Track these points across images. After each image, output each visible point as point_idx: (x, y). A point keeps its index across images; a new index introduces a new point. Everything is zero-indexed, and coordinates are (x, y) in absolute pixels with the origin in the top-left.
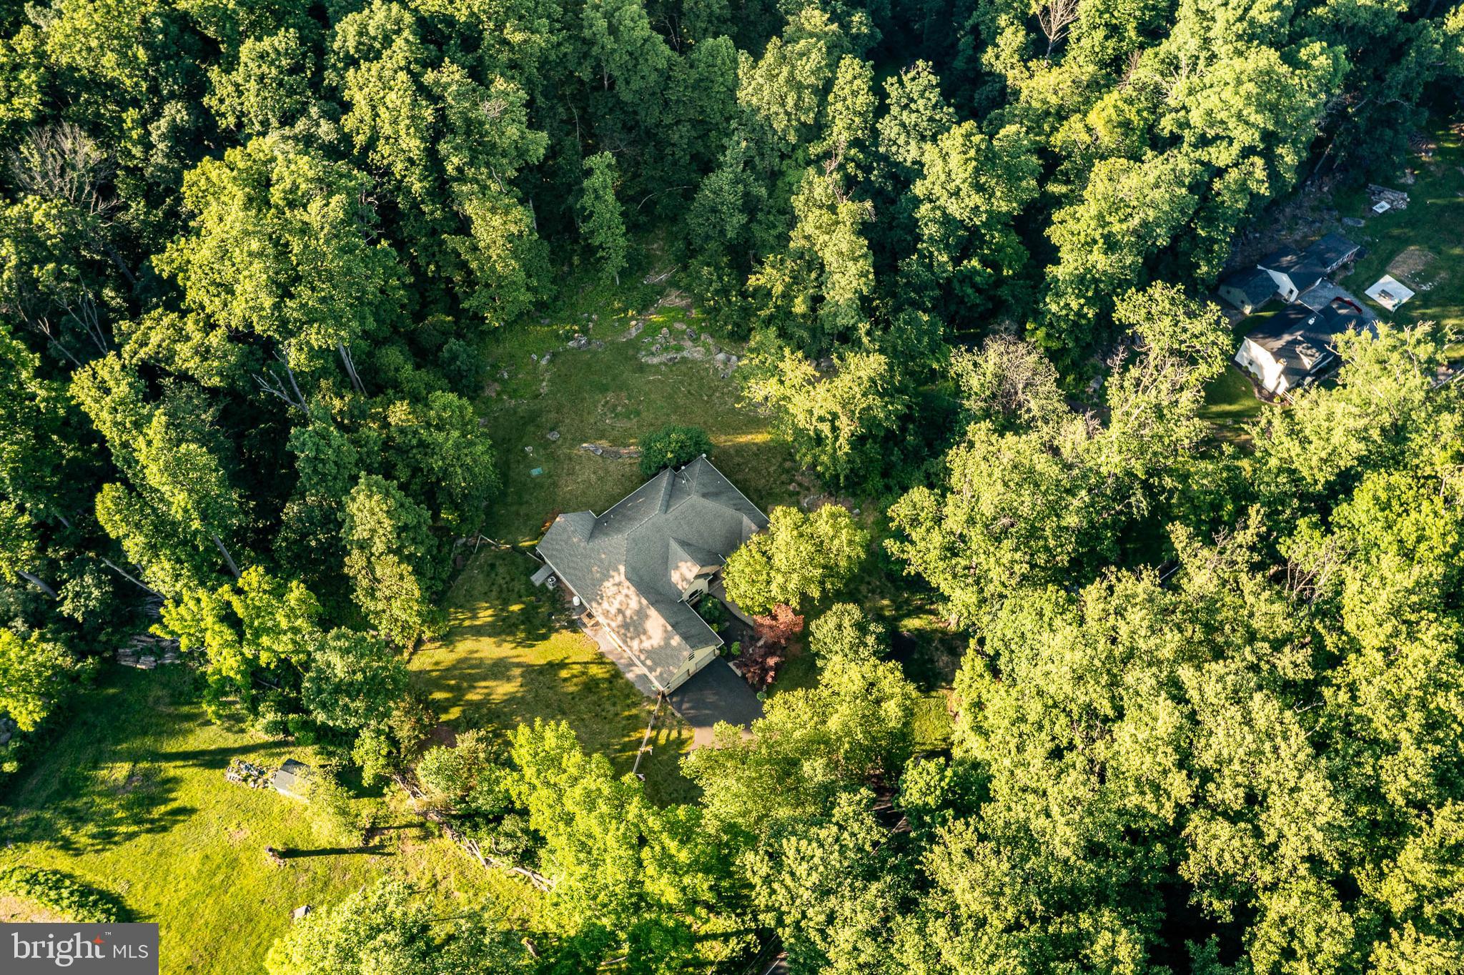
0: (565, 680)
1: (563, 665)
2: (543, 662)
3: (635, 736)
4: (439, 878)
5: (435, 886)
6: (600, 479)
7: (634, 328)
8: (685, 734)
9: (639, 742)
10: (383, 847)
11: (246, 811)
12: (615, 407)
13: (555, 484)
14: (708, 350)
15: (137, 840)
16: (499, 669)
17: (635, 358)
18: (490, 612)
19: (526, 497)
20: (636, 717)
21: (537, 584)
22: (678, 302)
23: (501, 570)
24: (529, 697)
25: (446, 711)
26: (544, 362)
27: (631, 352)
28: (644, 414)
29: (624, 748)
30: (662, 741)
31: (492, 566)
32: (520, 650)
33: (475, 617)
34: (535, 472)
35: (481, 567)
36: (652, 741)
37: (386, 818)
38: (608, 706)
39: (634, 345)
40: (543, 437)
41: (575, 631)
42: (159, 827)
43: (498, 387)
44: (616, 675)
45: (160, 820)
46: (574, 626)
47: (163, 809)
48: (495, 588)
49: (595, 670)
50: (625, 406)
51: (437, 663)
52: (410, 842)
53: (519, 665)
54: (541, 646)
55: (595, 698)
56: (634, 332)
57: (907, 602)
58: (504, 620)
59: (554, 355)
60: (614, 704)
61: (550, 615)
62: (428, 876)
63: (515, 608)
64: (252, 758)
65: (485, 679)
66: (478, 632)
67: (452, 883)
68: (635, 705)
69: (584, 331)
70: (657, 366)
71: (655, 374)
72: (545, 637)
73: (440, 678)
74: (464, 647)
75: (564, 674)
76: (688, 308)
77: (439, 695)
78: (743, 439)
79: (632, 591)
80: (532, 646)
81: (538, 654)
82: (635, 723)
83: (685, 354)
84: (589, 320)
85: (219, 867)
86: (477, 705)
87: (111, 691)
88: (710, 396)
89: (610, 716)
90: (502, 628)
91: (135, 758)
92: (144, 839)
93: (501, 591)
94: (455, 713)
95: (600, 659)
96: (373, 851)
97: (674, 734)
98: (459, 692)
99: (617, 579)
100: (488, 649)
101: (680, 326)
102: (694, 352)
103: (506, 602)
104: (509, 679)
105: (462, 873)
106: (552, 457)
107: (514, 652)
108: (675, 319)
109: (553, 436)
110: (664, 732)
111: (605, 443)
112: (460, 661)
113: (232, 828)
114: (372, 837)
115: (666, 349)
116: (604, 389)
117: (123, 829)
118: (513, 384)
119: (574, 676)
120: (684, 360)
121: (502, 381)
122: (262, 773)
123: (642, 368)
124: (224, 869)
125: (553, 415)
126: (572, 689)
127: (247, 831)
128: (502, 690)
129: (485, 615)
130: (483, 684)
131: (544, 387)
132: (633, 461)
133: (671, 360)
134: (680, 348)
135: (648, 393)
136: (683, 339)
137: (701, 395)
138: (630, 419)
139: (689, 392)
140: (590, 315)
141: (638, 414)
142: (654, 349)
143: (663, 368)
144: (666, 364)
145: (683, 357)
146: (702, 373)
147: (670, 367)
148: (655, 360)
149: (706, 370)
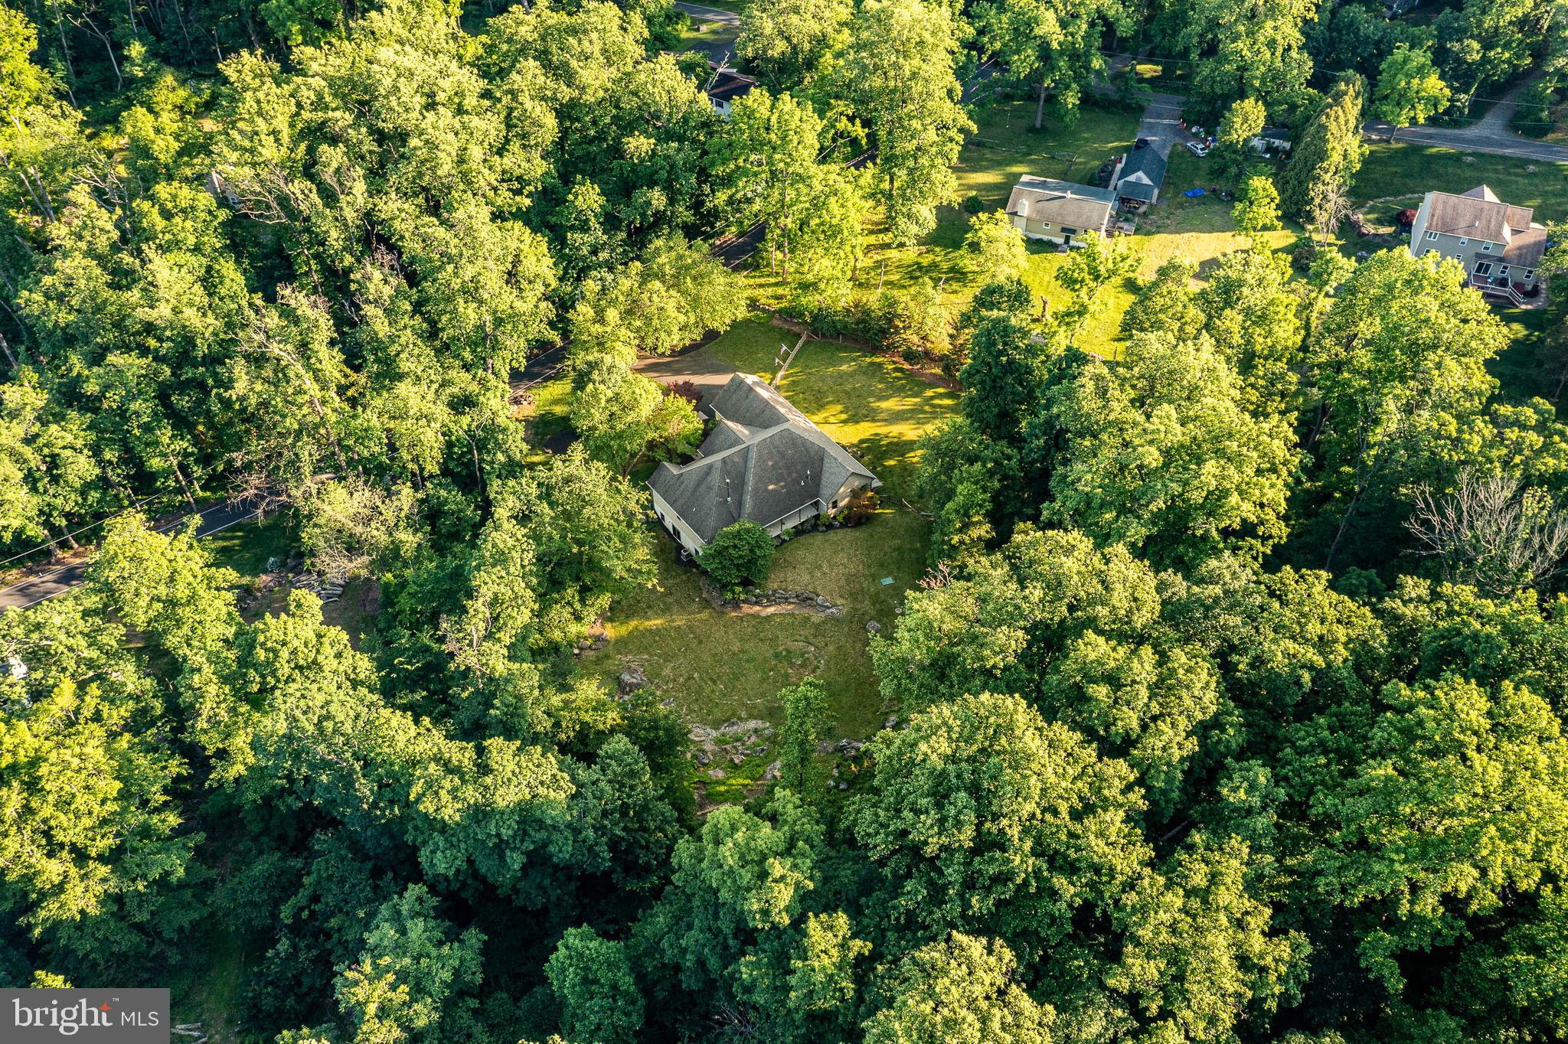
6: (818, 567)
13: (868, 566)
16: (897, 417)
17: (778, 728)
18: (912, 460)
28: (769, 654)
32: (883, 431)
54: (866, 435)
58: (898, 454)
65: (903, 410)
83: (714, 734)
88: (690, 678)
90: (901, 447)
100: (909, 431)
103: (900, 467)
104: (885, 412)
115: (738, 738)
120: (717, 724)
123: (769, 714)
128: (891, 405)
129: (914, 458)
132: (784, 585)
133: (733, 724)
134: (718, 742)
135: (763, 680)
136: (714, 755)
137: (701, 678)
138: (786, 650)
139: (714, 682)
140: (837, 787)
141: (777, 656)
142: (753, 739)
143: (743, 715)
144: (740, 719)
145: (717, 729)
146: (695, 707)
147: (734, 715)
148: (754, 724)
149: (690, 712)
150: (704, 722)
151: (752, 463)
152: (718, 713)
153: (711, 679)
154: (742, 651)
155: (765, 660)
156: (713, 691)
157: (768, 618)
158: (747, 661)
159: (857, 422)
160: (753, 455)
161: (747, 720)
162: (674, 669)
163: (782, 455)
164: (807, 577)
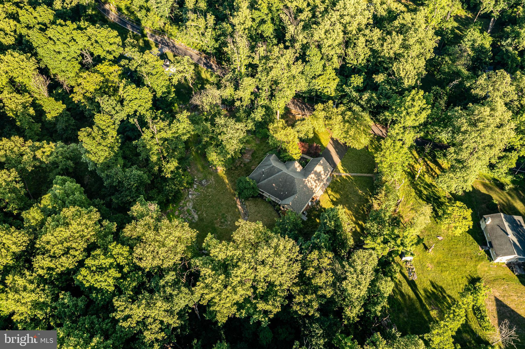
3: (345, 178)
6: (259, 213)
11: (423, 267)
12: (221, 222)
14: (187, 202)
15: (451, 295)
21: (307, 218)
28: (223, 212)
41: (319, 201)
42: (442, 290)
50: (221, 219)
52: (405, 220)
61: (316, 210)
62: (412, 212)
63: (318, 221)
64: (407, 274)
70: (199, 215)
71: (203, 215)
75: (335, 200)
78: (227, 181)
82: (341, 178)
83: (191, 208)
85: (442, 267)
88: (209, 196)
91: (427, 312)
92: (448, 292)
95: (326, 192)
99: (307, 182)
102: (190, 205)
108: (174, 215)
115: (190, 214)
117: (450, 301)
120: (194, 207)
122: (410, 268)
123: (201, 220)
124: (442, 265)
127: (428, 264)
132: (248, 206)
133: (195, 212)
134: (188, 211)
135: (213, 214)
136: (183, 210)
137: (210, 199)
138: (226, 216)
141: (223, 214)
143: (199, 213)
144: (197, 213)
146: (199, 201)
147: (198, 211)
148: (196, 216)
149: (197, 200)
150: (194, 204)
151: (278, 174)
152: (198, 207)
153: (210, 201)
155: (221, 212)
158: (219, 207)
160: (280, 173)
163: (286, 182)
164: (253, 211)
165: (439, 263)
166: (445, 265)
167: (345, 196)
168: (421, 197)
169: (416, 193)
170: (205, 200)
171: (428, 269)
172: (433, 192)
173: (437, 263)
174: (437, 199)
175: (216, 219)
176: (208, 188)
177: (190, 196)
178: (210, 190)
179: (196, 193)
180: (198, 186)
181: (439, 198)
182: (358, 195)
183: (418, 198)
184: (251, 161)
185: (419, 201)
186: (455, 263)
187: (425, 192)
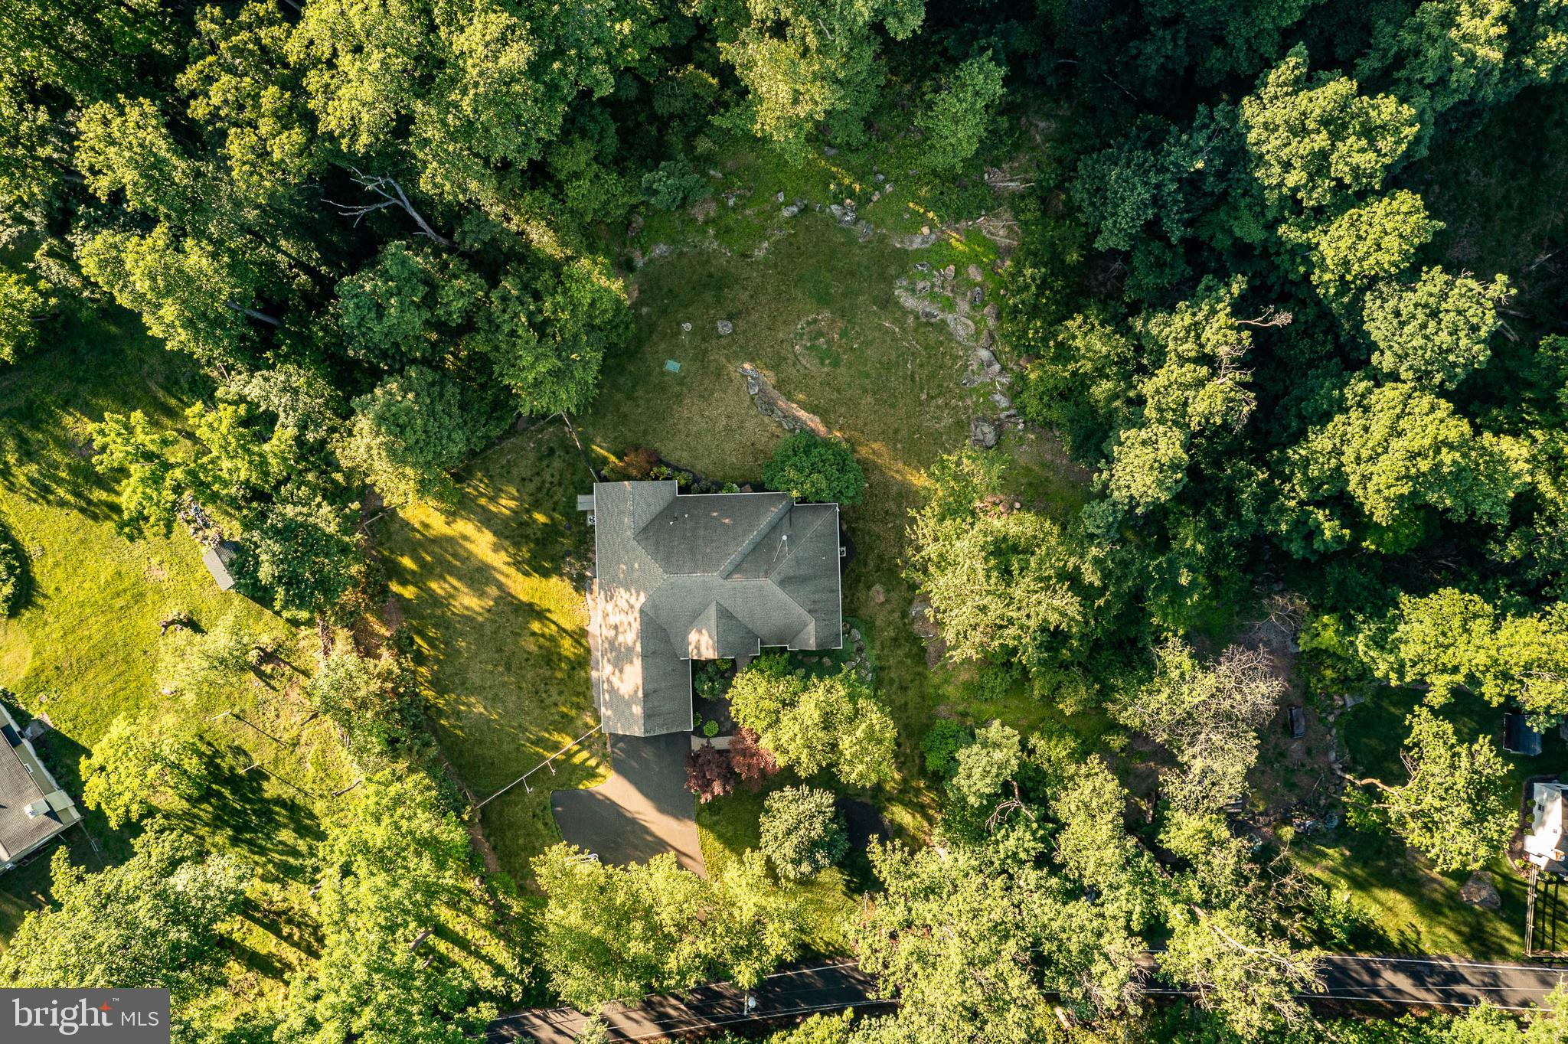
0: (534, 634)
1: (540, 615)
2: (524, 598)
3: (556, 737)
4: (303, 741)
5: (294, 745)
6: (728, 429)
7: (921, 239)
8: (601, 770)
9: (556, 747)
10: (271, 677)
11: (175, 554)
12: (820, 334)
13: (679, 397)
14: (978, 332)
15: (68, 512)
16: (479, 576)
17: (889, 281)
18: (512, 504)
19: (639, 393)
20: (571, 720)
21: (580, 508)
22: (1001, 236)
23: (557, 464)
24: (488, 629)
25: (404, 583)
26: (786, 213)
27: (892, 270)
28: (842, 370)
29: (539, 742)
30: (577, 760)
31: (552, 451)
32: (512, 571)
33: (493, 499)
34: (672, 366)
35: (539, 443)
36: (569, 755)
37: (290, 652)
38: (554, 691)
39: (903, 260)
40: (713, 322)
41: (577, 589)
42: (92, 513)
43: (713, 209)
44: (583, 662)
45: (96, 505)
46: (581, 584)
47: (104, 496)
48: (537, 481)
49: (567, 645)
50: (830, 341)
51: (426, 526)
52: (297, 690)
53: (500, 586)
54: (536, 581)
55: (548, 673)
56: (917, 243)
57: (918, 792)
58: (521, 524)
59: (804, 210)
60: (561, 693)
61: (568, 553)
62: (294, 732)
63: (541, 518)
65: (460, 579)
66: (487, 520)
67: (311, 753)
68: (579, 707)
69: (863, 200)
70: (906, 312)
71: (895, 321)
72: (545, 574)
73: (420, 544)
74: (463, 527)
75: (536, 626)
76: (1002, 252)
77: (407, 562)
79: (636, 626)
80: (526, 574)
81: (524, 587)
82: (565, 724)
83: (950, 318)
84: (879, 187)
85: (125, 591)
86: (435, 601)
87: (113, 329)
88: (931, 397)
89: (548, 702)
90: (511, 532)
92: (74, 516)
93: (539, 489)
94: (409, 592)
95: (580, 635)
96: (261, 674)
97: (592, 762)
98: (427, 571)
99: (633, 600)
100: (482, 544)
101: (974, 273)
102: (960, 323)
103: (536, 505)
104: (482, 595)
105: (324, 751)
106: (701, 356)
107: (505, 568)
108: (976, 259)
109: (724, 328)
110: (585, 754)
111: (769, 378)
112: (450, 540)
113: (155, 561)
114: (268, 662)
115: (933, 297)
116: (824, 299)
118: (731, 219)
119: (543, 635)
120: (942, 327)
121: (723, 205)
122: (206, 526)
123: (887, 302)
124: (128, 596)
125: (744, 296)
126: (533, 648)
127: (165, 574)
128: (468, 601)
129: (506, 505)
130: (455, 582)
131: (760, 252)
132: (778, 432)
133: (927, 314)
134: (950, 306)
135: (868, 344)
136: (964, 294)
137: (922, 389)
138: (822, 364)
139: (912, 376)
140: (886, 181)
141: (836, 364)
142: (920, 285)
143: (911, 319)
144: (917, 318)
145: (943, 321)
146: (947, 360)
147: (919, 325)
148: (909, 302)
149: (955, 358)
150: (950, 337)
151: (734, 557)
152: (932, 337)
153: (913, 380)
154: (865, 391)
155: (850, 365)
156: (921, 366)
157: (814, 410)
158: (868, 376)
159: (531, 605)
160: (726, 564)
161: (912, 312)
162: (939, 419)
163: (692, 550)
164: (747, 425)
165: (139, 597)
166: (119, 603)
167: (515, 664)
168: (292, 807)
169: (311, 816)
170: (932, 376)
171: (158, 558)
172: (262, 851)
173: (142, 595)
174: (238, 830)
175: (843, 334)
176: (959, 424)
177: (984, 354)
178: (948, 421)
179: (978, 379)
180: (994, 407)
181: (235, 841)
182: (479, 690)
183: (300, 800)
184: (904, 614)
185: (292, 791)
186: (95, 628)
187: (286, 835)
